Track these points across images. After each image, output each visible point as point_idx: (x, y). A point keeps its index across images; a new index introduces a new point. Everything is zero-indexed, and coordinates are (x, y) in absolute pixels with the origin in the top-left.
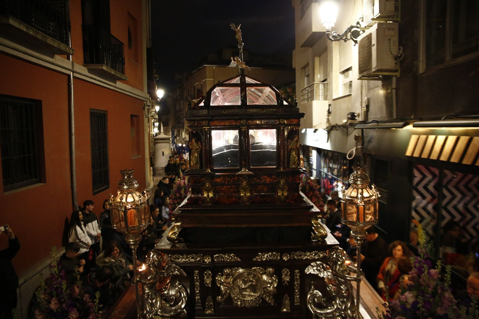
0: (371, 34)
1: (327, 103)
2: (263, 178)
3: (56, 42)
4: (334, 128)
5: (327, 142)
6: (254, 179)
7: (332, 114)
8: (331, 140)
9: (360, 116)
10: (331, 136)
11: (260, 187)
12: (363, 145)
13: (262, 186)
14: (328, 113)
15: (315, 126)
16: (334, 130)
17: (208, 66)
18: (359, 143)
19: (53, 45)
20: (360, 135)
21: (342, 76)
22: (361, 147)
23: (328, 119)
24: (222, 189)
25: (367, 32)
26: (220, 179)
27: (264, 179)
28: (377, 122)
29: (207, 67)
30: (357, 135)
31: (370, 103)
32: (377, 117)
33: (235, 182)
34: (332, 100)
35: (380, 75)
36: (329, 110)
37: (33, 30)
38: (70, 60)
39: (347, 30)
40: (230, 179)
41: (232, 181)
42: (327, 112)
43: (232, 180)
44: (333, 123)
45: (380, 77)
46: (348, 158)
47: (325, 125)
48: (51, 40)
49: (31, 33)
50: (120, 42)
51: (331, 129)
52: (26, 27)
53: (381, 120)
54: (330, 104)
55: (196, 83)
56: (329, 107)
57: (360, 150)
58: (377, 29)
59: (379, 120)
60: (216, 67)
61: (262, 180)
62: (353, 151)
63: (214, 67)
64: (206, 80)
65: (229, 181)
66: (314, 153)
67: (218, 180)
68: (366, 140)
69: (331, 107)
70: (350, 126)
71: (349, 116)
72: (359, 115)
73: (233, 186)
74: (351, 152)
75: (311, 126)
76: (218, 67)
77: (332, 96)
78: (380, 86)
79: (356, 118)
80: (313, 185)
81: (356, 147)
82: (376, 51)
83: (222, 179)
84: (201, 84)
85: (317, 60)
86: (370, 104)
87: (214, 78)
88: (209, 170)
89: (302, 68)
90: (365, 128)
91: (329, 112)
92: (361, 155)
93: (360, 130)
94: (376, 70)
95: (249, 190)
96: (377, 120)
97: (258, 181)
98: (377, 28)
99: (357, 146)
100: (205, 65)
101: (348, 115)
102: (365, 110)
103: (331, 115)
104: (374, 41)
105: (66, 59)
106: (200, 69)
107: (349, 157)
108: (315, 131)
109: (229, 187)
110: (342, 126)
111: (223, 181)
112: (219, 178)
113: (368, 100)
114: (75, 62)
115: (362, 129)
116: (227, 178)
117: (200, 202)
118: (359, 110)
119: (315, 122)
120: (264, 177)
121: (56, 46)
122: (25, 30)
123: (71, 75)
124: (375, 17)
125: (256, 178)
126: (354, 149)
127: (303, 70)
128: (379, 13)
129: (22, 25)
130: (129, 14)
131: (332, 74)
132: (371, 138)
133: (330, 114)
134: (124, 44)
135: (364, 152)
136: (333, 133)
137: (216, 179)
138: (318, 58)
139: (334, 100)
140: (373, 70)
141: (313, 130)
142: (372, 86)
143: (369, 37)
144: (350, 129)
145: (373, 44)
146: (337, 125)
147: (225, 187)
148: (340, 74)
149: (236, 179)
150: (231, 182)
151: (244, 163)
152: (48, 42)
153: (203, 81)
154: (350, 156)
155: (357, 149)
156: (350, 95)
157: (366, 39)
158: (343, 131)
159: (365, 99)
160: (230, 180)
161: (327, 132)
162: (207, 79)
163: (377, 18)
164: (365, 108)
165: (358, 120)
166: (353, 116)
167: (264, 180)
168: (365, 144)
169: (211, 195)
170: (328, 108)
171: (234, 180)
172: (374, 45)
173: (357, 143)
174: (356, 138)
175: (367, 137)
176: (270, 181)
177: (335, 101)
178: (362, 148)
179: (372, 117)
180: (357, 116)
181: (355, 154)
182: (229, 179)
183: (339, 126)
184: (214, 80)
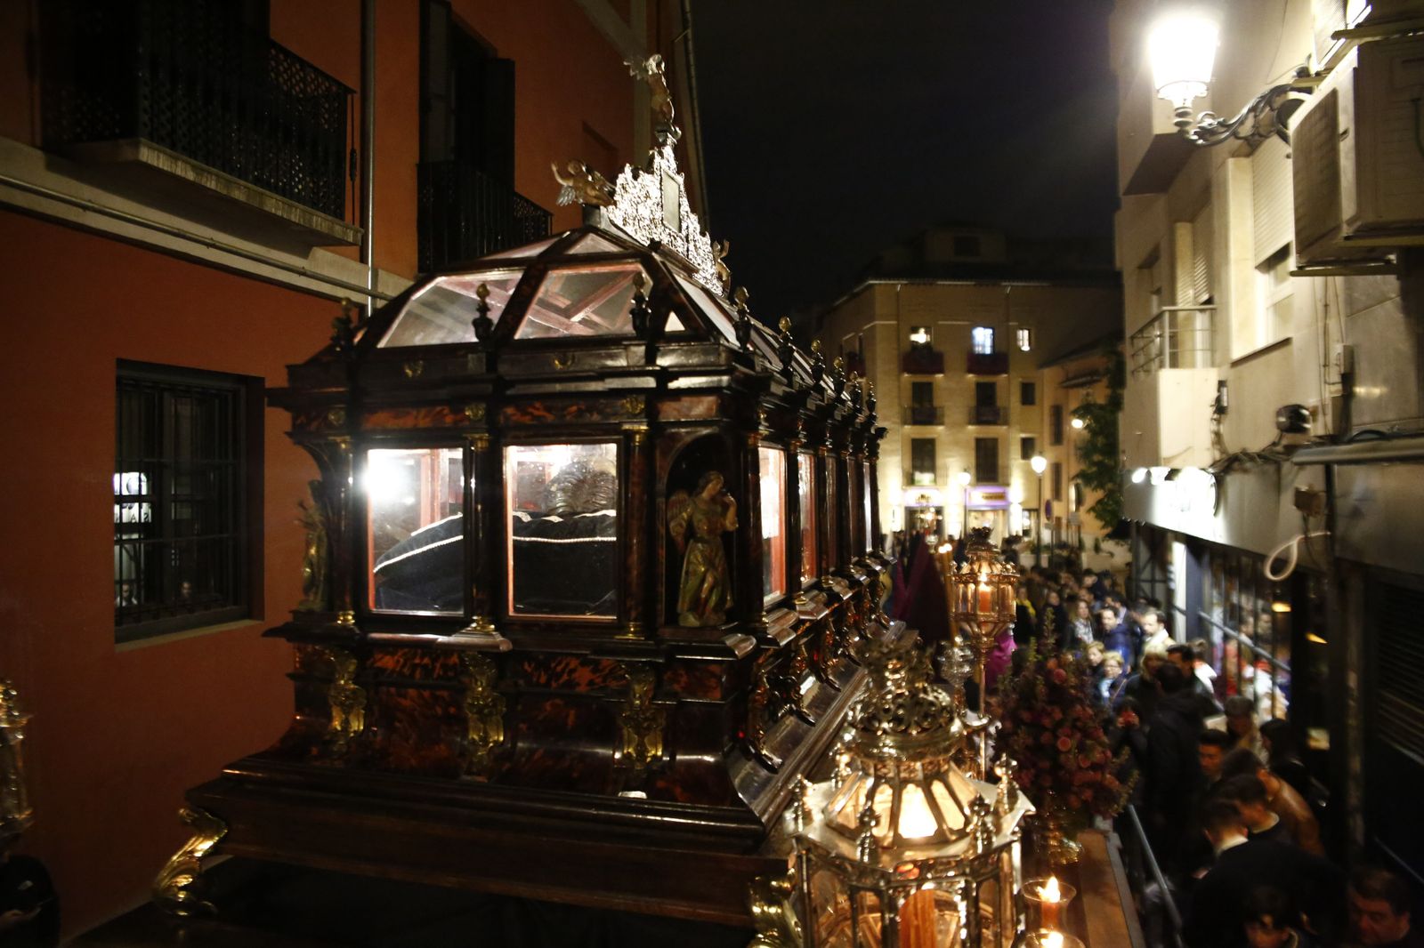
0: (1333, 94)
1: (1213, 376)
2: (563, 665)
3: (296, 208)
4: (1236, 465)
5: (1215, 514)
6: (526, 667)
7: (1231, 415)
8: (1226, 509)
9: (1320, 418)
10: (1225, 493)
11: (548, 706)
12: (1330, 524)
13: (558, 701)
14: (1215, 412)
15: (1168, 460)
16: (1235, 470)
17: (880, 284)
18: (1312, 520)
19: (285, 216)
20: (1319, 486)
21: (1263, 280)
22: (1326, 536)
23: (1217, 434)
24: (403, 701)
25: (1322, 90)
26: (396, 658)
27: (567, 670)
28: (1382, 436)
29: (877, 287)
30: (1304, 488)
31: (1357, 367)
32: (1384, 419)
33: (451, 674)
34: (1229, 365)
35: (1391, 250)
36: (1218, 400)
37: (217, 175)
38: (367, 263)
39: (1258, 103)
40: (434, 660)
41: (438, 671)
42: (1212, 410)
43: (438, 665)
44: (1233, 448)
45: (1389, 261)
46: (1269, 575)
47: (1207, 455)
48: (280, 203)
49: (212, 184)
50: (537, 208)
51: (1226, 467)
52: (194, 168)
53: (1398, 429)
54: (1222, 379)
55: (845, 335)
56: (1219, 391)
57: (1318, 548)
58: (1355, 69)
59: (1392, 428)
60: (906, 284)
61: (559, 676)
62: (1288, 549)
63: (899, 285)
64: (874, 327)
65: (427, 671)
66: (1179, 553)
67: (388, 662)
68: (1343, 506)
69: (1225, 390)
70: (1284, 457)
71: (1283, 419)
72: (1314, 413)
73: (445, 694)
74: (1283, 551)
75: (1153, 459)
76: (913, 284)
77: (1227, 349)
78: (1393, 295)
79: (1307, 426)
80: (1066, 680)
81: (1303, 536)
82: (1352, 155)
83: (402, 660)
84: (860, 339)
85: (1183, 233)
86: (1357, 371)
87: (898, 320)
88: (350, 617)
89: (1141, 267)
90: (1340, 463)
91: (1220, 409)
92: (1324, 567)
93: (1320, 469)
94: (1357, 230)
95: (503, 717)
96: (1383, 428)
97: (543, 679)
98: (1355, 64)
99: (1306, 531)
100: (871, 282)
101: (1279, 413)
102: (1339, 395)
103: (1229, 416)
104: (1345, 120)
105: (355, 260)
106: (858, 294)
107: (1275, 571)
108: (1171, 475)
109: (426, 694)
110: (1259, 455)
111: (403, 666)
112: (393, 654)
113: (1350, 355)
114: (383, 269)
115: (1328, 467)
116: (422, 658)
117: (315, 751)
118: (1316, 393)
119: (1169, 443)
120: (567, 665)
121: (297, 221)
122: (191, 176)
123: (367, 306)
124: (1351, 27)
125: (533, 665)
126: (1294, 544)
127: (1146, 271)
128: (1367, 6)
129: (180, 163)
130: (587, 129)
131: (1227, 274)
132: (1363, 499)
133: (1222, 416)
134: (551, 215)
135: (1337, 554)
136: (1233, 481)
137: (380, 656)
138: (1188, 225)
139: (1236, 364)
140: (1346, 231)
141: (1165, 471)
142: (1363, 298)
143: (1329, 106)
144: (1286, 467)
145: (1341, 130)
146: (1245, 453)
147: (412, 692)
148: (1258, 274)
149: (455, 664)
150: (435, 676)
151: (477, 594)
152: (267, 209)
153: (866, 327)
154: (1279, 565)
155: (1307, 541)
156: (1286, 342)
157: (1318, 116)
158: (1264, 473)
159: (1337, 349)
160: (430, 667)
161: (1214, 480)
162: (877, 322)
163: (1358, 26)
164: (1339, 387)
165: (1312, 433)
166: (1294, 418)
167: (565, 677)
168: (1341, 525)
169: (357, 725)
170: (1215, 394)
171: (444, 666)
172: (1345, 132)
173: (1305, 520)
174: (1304, 501)
175: (1345, 495)
176: (591, 683)
177: (1240, 368)
178: (1330, 541)
179: (1367, 419)
180: (1311, 418)
181: (1299, 558)
182: (426, 660)
183: (1251, 457)
184: (898, 325)
